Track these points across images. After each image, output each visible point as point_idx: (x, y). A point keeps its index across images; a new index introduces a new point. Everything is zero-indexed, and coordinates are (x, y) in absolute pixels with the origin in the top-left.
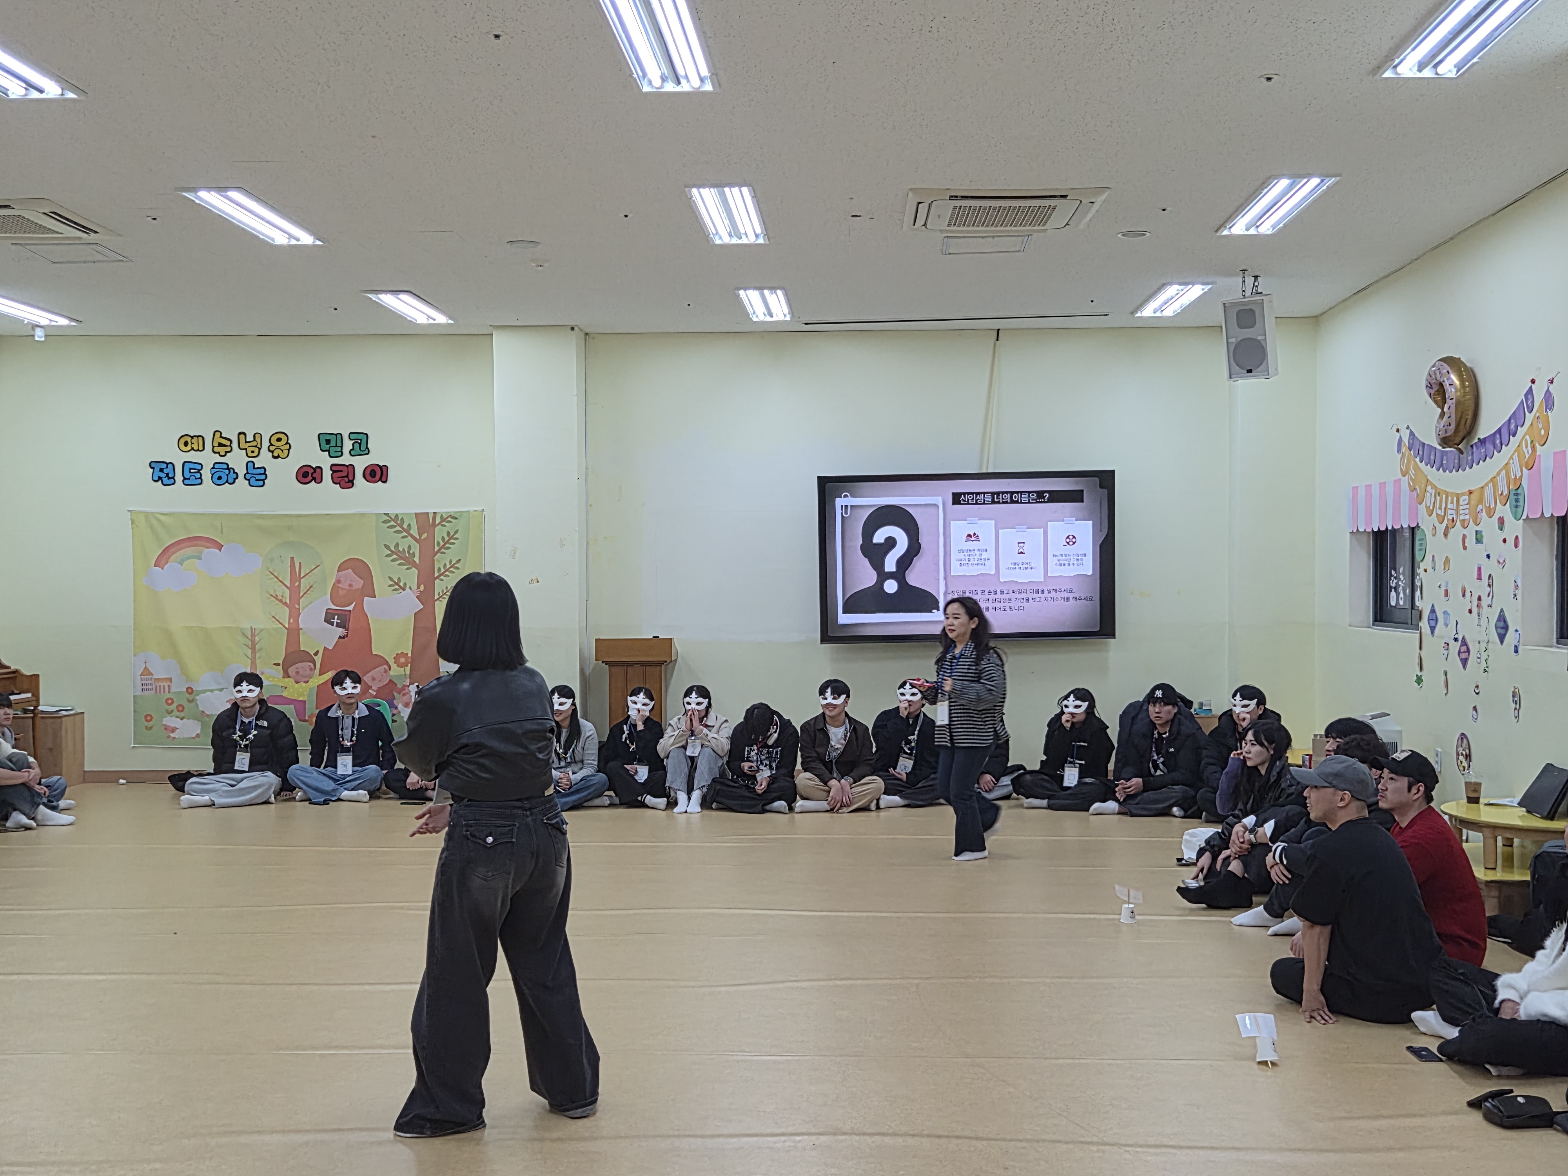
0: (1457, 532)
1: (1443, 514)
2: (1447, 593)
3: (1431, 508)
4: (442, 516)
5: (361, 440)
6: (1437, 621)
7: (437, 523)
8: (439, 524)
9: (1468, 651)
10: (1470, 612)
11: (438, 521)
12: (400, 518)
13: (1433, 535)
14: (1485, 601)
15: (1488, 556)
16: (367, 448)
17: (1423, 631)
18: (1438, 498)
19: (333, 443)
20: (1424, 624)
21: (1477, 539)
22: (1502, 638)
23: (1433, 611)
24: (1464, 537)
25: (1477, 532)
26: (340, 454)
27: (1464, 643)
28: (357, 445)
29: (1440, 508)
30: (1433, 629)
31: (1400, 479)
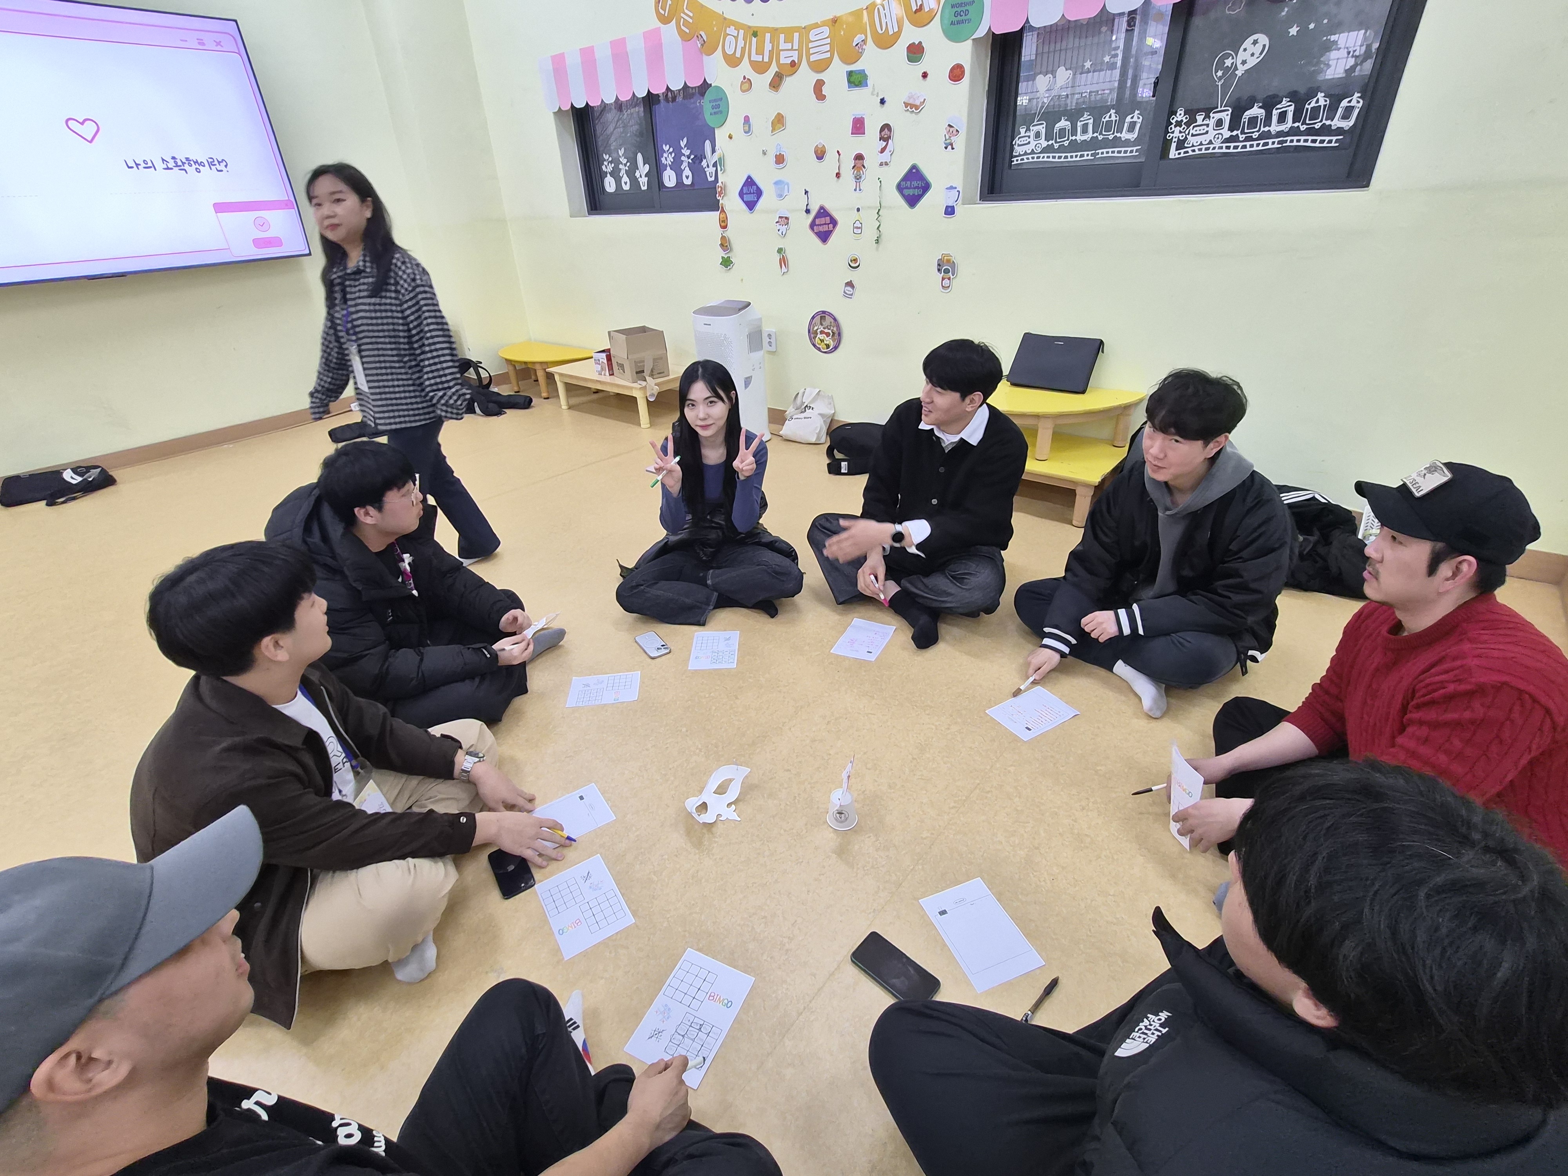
0: (805, 77)
1: (766, 59)
2: (780, 159)
3: (738, 55)
6: (759, 193)
9: (834, 222)
10: (838, 175)
13: (743, 91)
14: (872, 160)
15: (882, 102)
17: (726, 209)
18: (754, 40)
20: (732, 202)
21: (849, 81)
22: (912, 201)
23: (750, 182)
24: (819, 85)
25: (850, 74)
27: (823, 212)
29: (760, 52)
30: (751, 205)
31: (658, 30)
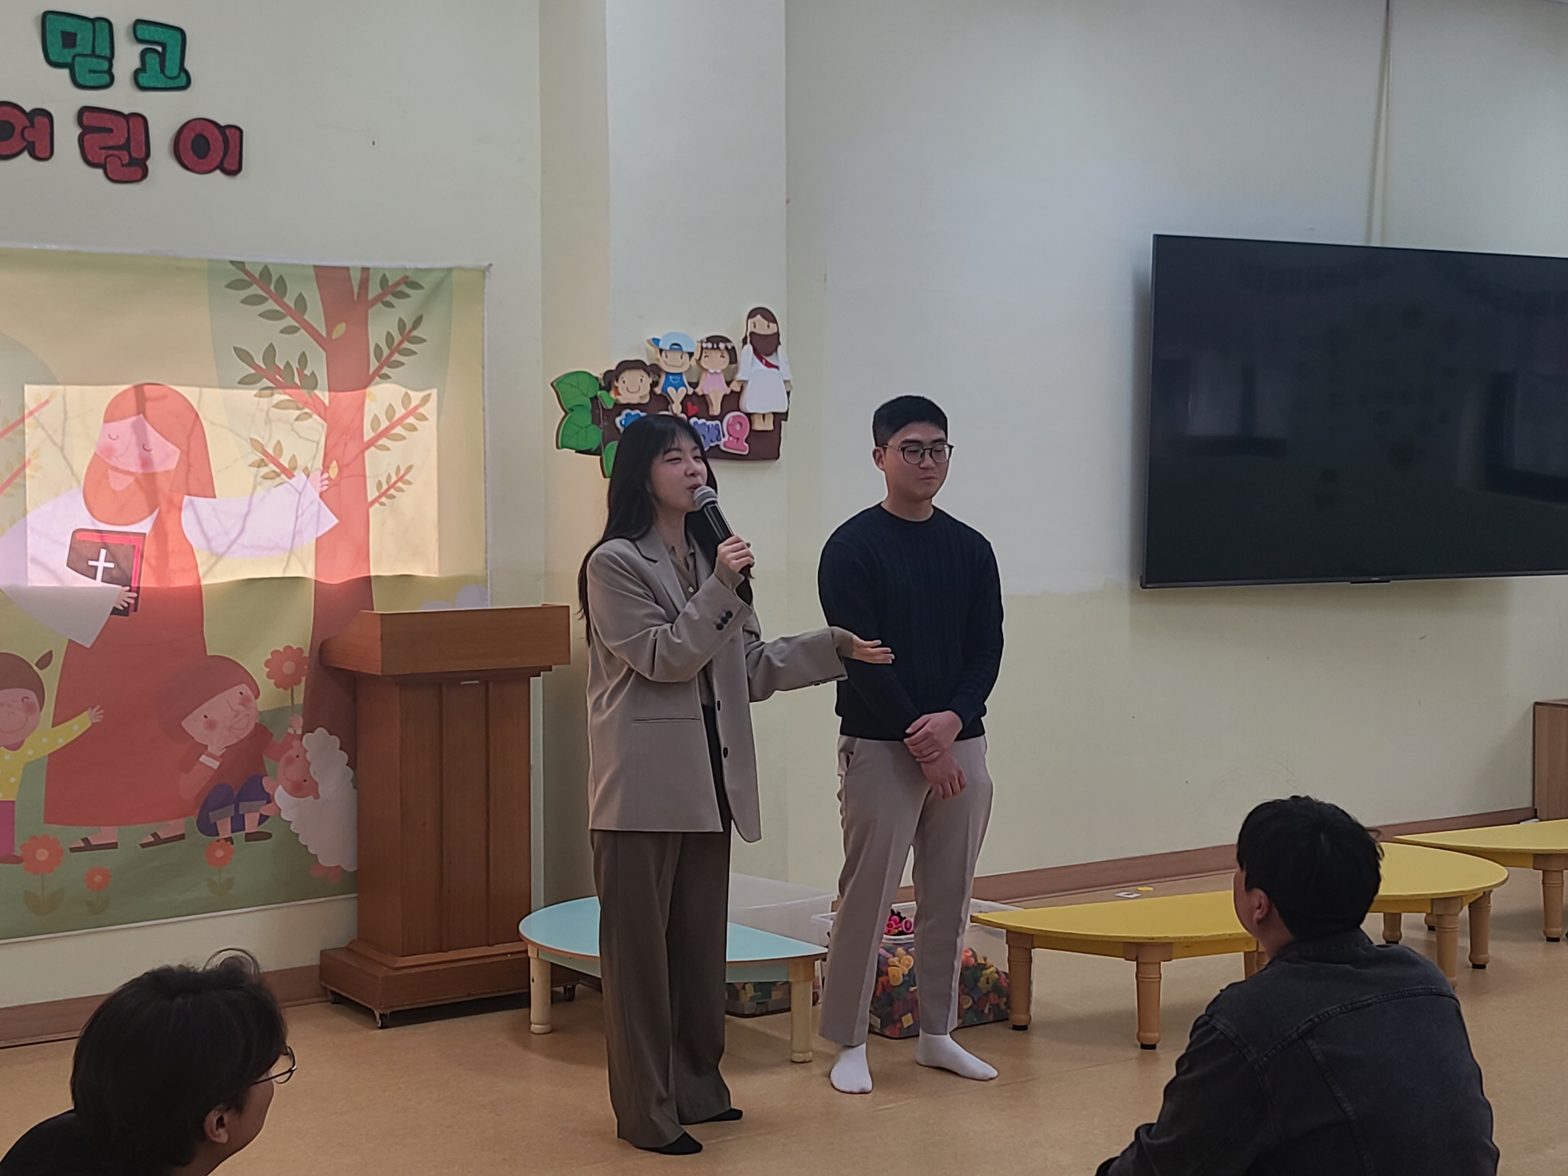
4: (384, 280)
5: (163, 46)
7: (371, 296)
8: (379, 299)
11: (374, 290)
12: (274, 279)
16: (183, 69)
19: (83, 45)
26: (107, 78)
28: (153, 61)
